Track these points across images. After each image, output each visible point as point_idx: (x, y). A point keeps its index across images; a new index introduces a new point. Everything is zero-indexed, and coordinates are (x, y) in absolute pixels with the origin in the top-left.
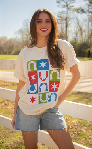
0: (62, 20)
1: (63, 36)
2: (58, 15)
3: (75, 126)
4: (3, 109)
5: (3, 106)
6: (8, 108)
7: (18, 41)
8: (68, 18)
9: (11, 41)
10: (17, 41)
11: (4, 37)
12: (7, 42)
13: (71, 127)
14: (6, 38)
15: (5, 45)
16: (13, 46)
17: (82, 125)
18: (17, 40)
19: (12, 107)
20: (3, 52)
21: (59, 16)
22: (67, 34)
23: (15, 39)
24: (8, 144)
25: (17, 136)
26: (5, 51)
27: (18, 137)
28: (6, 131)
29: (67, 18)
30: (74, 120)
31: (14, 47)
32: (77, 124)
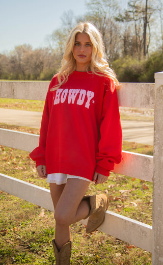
0: (136, 12)
1: (139, 43)
2: (129, 3)
3: (123, 197)
4: (7, 170)
5: (7, 165)
6: (16, 168)
7: (52, 55)
8: (149, 8)
9: (38, 53)
10: (50, 54)
11: (25, 45)
12: (32, 56)
13: (114, 199)
14: (29, 47)
15: (28, 60)
16: (42, 63)
17: (135, 196)
18: (50, 51)
19: (23, 167)
20: (24, 75)
21: (132, 4)
22: (147, 40)
23: (47, 49)
24: (7, 218)
25: (24, 208)
26: (27, 72)
27: (25, 210)
28: (7, 202)
29: (146, 9)
30: (122, 189)
31: (45, 65)
32: (127, 194)
